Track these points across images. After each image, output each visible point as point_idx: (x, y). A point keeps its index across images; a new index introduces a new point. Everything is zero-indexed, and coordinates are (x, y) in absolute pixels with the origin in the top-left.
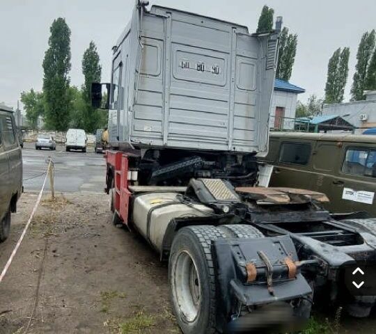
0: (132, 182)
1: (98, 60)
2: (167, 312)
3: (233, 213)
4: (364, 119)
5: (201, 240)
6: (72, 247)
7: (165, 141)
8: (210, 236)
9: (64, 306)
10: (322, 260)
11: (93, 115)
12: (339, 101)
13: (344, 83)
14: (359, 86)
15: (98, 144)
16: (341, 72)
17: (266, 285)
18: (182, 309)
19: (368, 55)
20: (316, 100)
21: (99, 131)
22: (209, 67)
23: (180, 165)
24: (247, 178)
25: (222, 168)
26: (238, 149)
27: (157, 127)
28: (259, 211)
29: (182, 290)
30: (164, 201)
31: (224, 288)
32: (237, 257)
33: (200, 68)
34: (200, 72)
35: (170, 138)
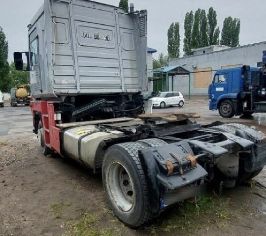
0: (57, 122)
1: (4, 38)
2: (105, 209)
3: (139, 133)
4: (194, 67)
5: (129, 152)
6: (17, 177)
7: (79, 90)
8: (134, 148)
9: (25, 220)
10: (209, 153)
11: (5, 78)
12: (178, 57)
13: (179, 45)
14: (188, 46)
15: (13, 100)
16: (176, 38)
17: (179, 174)
18: (118, 204)
19: (190, 27)
20: (164, 56)
21: (12, 90)
22: (102, 36)
23: (91, 106)
24: (137, 110)
25: (119, 105)
26: (129, 91)
27: (72, 80)
28: (158, 128)
29: (115, 190)
30: (87, 132)
31: (153, 181)
32: (158, 159)
33: (97, 38)
34: (97, 40)
35: (81, 87)
